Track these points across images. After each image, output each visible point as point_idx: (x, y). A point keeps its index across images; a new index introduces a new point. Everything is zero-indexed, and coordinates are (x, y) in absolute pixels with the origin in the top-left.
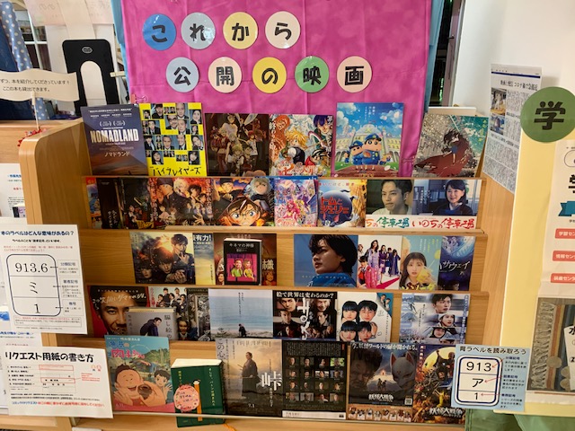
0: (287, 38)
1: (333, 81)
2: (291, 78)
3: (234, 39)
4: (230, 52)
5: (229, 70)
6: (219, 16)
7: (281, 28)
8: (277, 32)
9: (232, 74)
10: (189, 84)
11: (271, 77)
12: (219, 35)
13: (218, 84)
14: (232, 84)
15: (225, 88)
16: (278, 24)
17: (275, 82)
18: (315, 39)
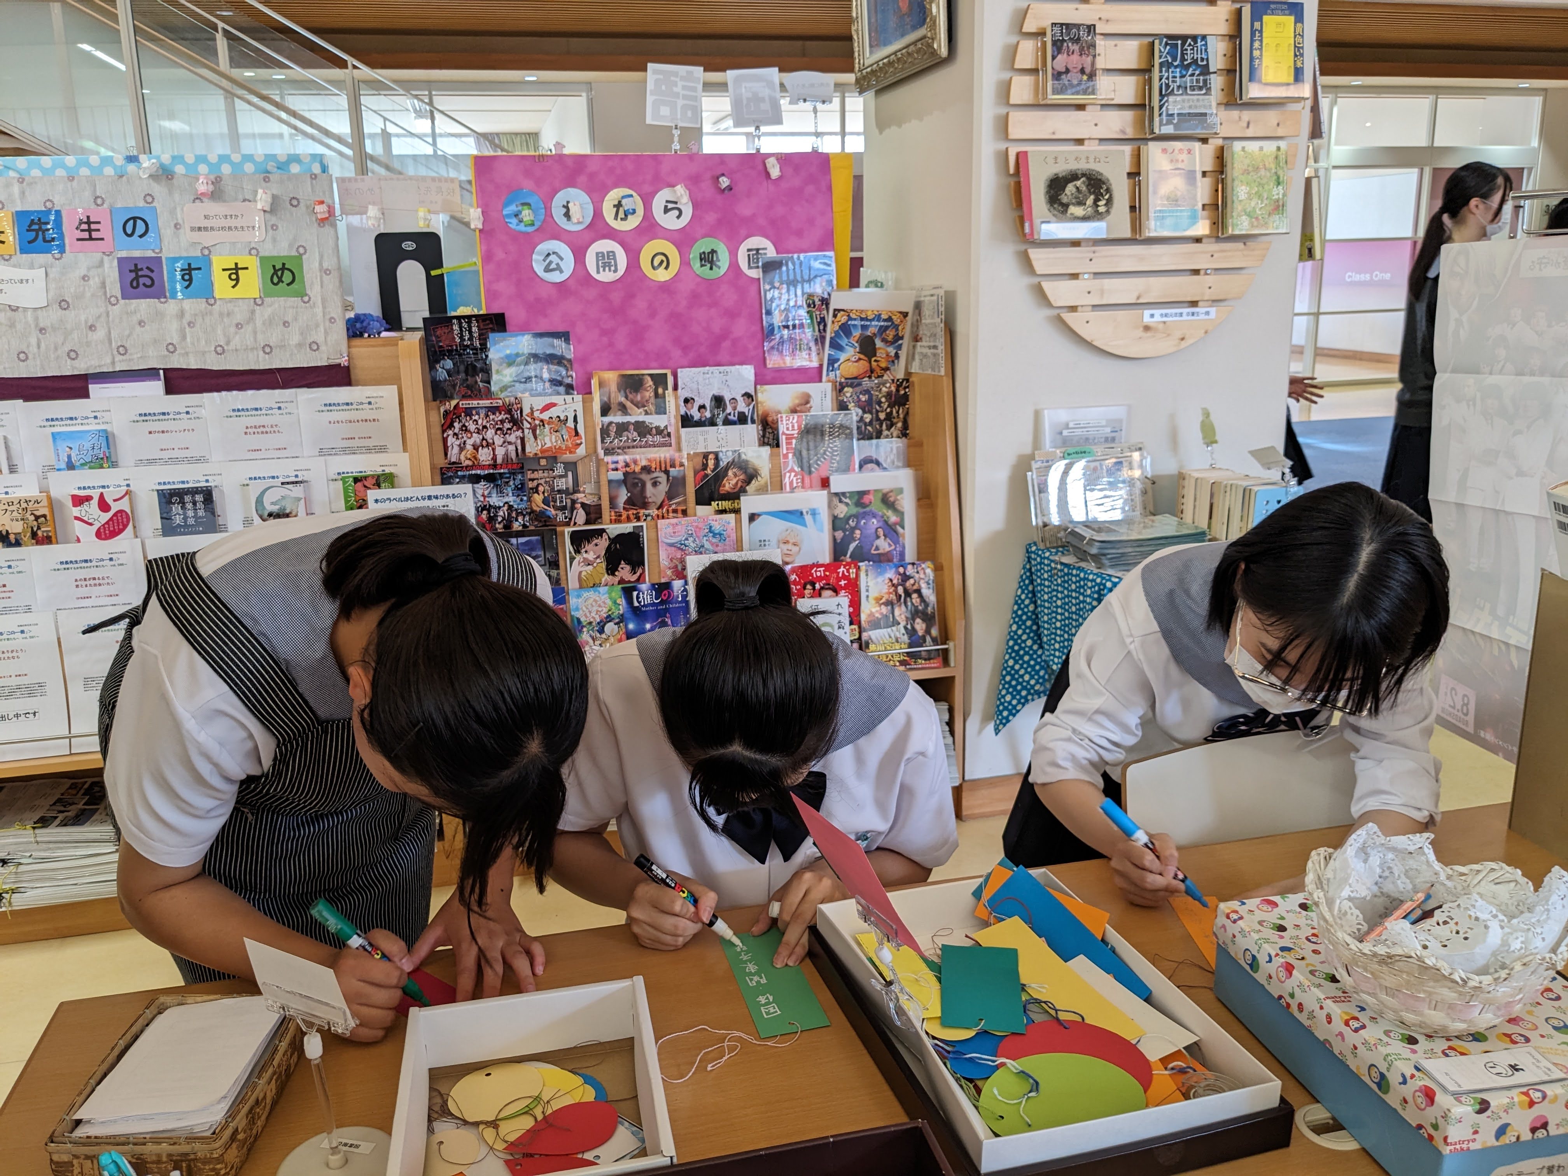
0: (678, 217)
1: (734, 265)
2: (685, 262)
3: (616, 218)
4: (611, 234)
5: (612, 254)
6: (597, 192)
7: (670, 206)
8: (666, 210)
9: (615, 259)
10: (561, 272)
11: (662, 262)
12: (598, 214)
13: (598, 272)
14: (616, 271)
15: (606, 276)
16: (667, 202)
17: (667, 268)
18: (711, 218)
